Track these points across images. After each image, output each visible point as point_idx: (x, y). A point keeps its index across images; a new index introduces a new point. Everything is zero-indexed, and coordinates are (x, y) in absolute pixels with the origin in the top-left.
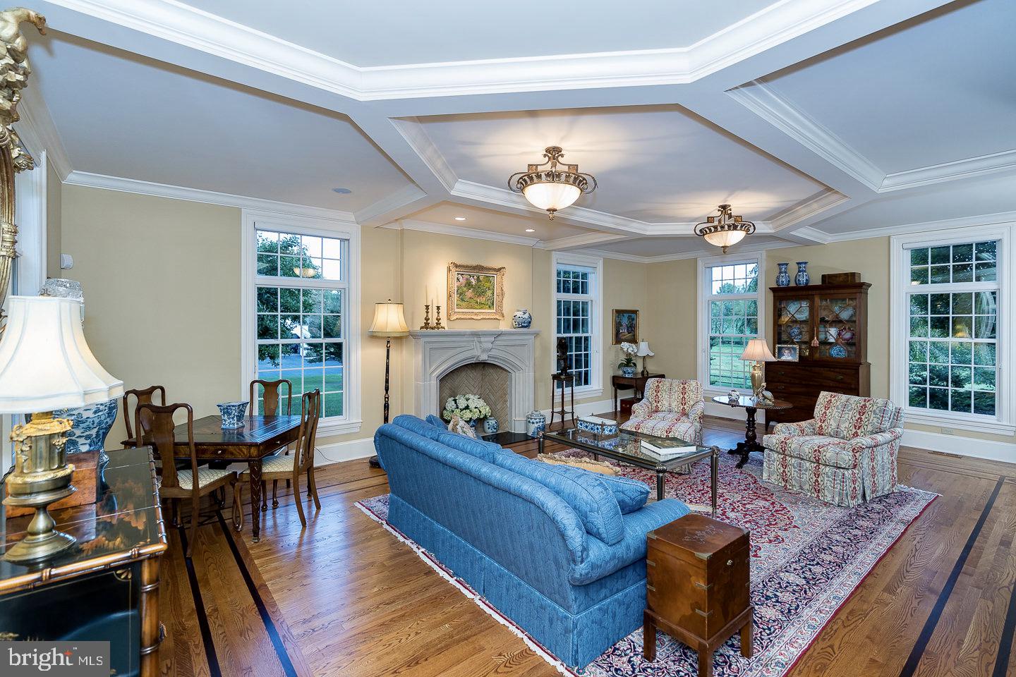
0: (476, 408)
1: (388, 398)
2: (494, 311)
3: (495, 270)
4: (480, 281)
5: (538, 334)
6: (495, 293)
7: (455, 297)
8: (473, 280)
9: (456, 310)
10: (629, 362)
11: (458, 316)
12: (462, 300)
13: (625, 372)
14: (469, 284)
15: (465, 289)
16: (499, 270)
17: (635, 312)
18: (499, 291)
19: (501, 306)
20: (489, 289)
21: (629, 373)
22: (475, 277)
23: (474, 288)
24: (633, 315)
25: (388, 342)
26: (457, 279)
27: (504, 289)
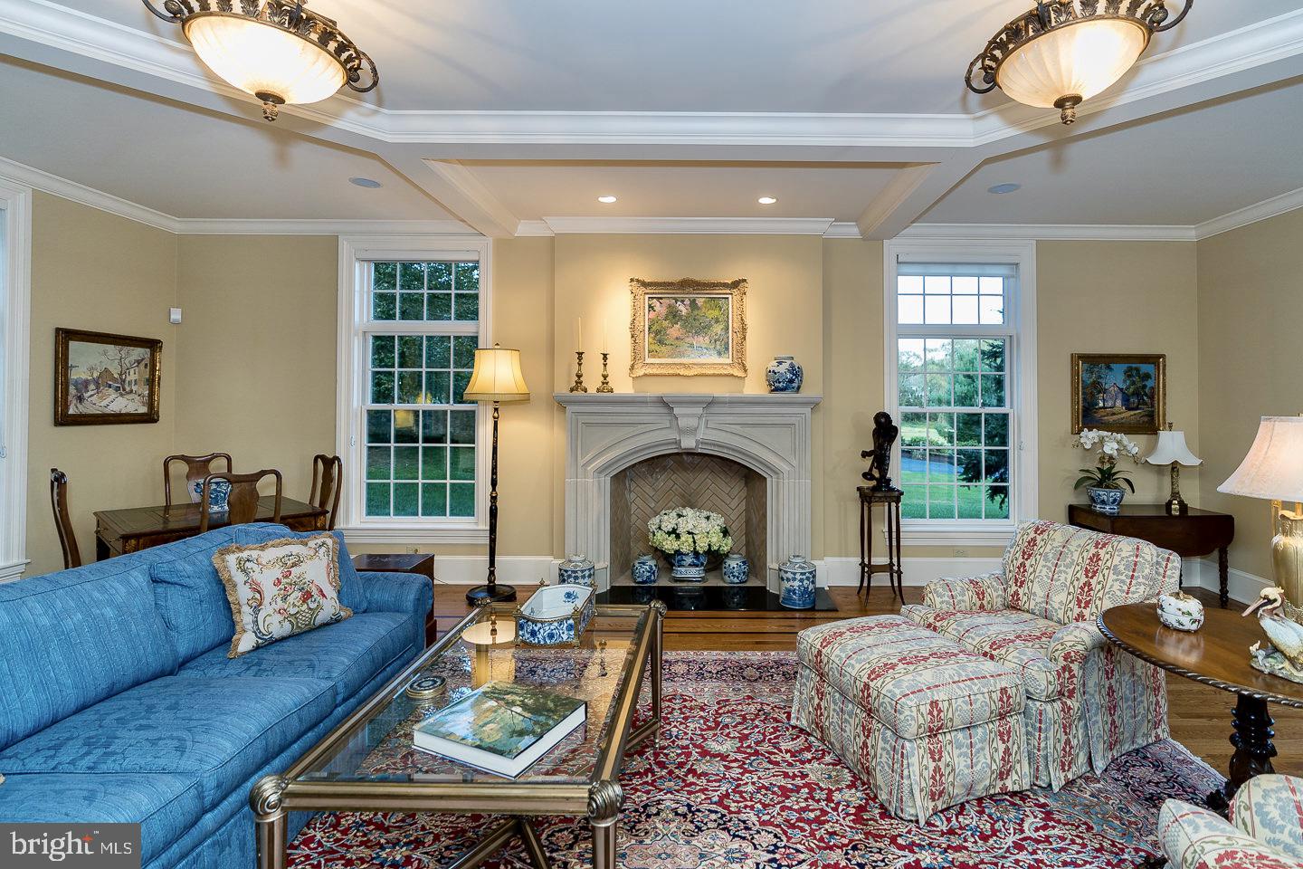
0: (689, 533)
1: (496, 497)
2: (730, 361)
3: (725, 285)
4: (698, 308)
5: (817, 404)
6: (730, 329)
7: (646, 340)
8: (682, 308)
9: (648, 360)
10: (1107, 477)
11: (649, 371)
12: (661, 342)
13: (1093, 499)
14: (673, 315)
15: (666, 323)
16: (736, 284)
17: (1154, 359)
18: (737, 325)
19: (741, 351)
20: (717, 321)
21: (1103, 502)
22: (687, 302)
23: (686, 321)
24: (1145, 368)
25: (496, 410)
26: (650, 306)
27: (748, 321)
